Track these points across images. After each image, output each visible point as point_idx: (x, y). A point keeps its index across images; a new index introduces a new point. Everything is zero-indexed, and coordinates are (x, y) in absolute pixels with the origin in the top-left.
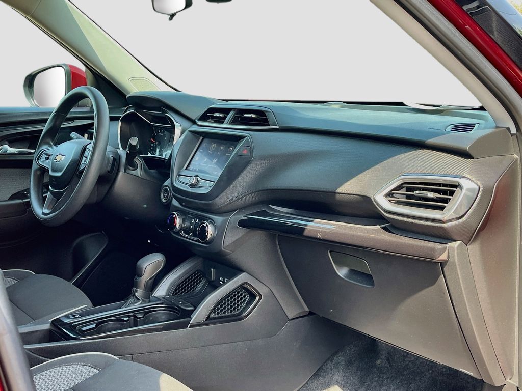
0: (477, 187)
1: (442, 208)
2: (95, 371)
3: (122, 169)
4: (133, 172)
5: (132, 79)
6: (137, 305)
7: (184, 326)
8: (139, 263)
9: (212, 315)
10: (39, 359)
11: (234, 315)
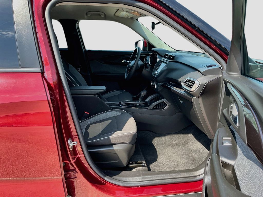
0: (199, 83)
1: (191, 87)
2: (121, 114)
3: (144, 69)
4: (147, 70)
5: (157, 44)
6: (139, 102)
7: (146, 109)
8: (141, 92)
9: (154, 108)
10: (110, 109)
11: (161, 109)
